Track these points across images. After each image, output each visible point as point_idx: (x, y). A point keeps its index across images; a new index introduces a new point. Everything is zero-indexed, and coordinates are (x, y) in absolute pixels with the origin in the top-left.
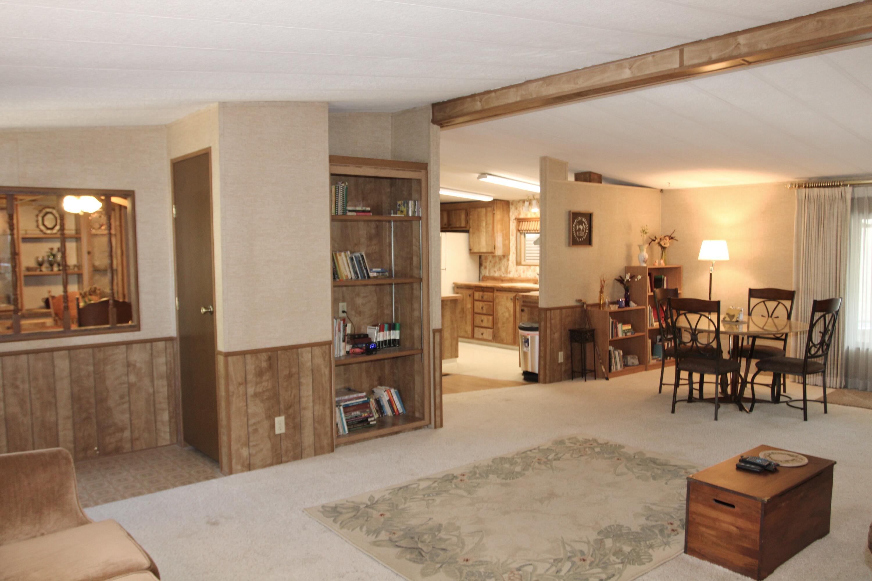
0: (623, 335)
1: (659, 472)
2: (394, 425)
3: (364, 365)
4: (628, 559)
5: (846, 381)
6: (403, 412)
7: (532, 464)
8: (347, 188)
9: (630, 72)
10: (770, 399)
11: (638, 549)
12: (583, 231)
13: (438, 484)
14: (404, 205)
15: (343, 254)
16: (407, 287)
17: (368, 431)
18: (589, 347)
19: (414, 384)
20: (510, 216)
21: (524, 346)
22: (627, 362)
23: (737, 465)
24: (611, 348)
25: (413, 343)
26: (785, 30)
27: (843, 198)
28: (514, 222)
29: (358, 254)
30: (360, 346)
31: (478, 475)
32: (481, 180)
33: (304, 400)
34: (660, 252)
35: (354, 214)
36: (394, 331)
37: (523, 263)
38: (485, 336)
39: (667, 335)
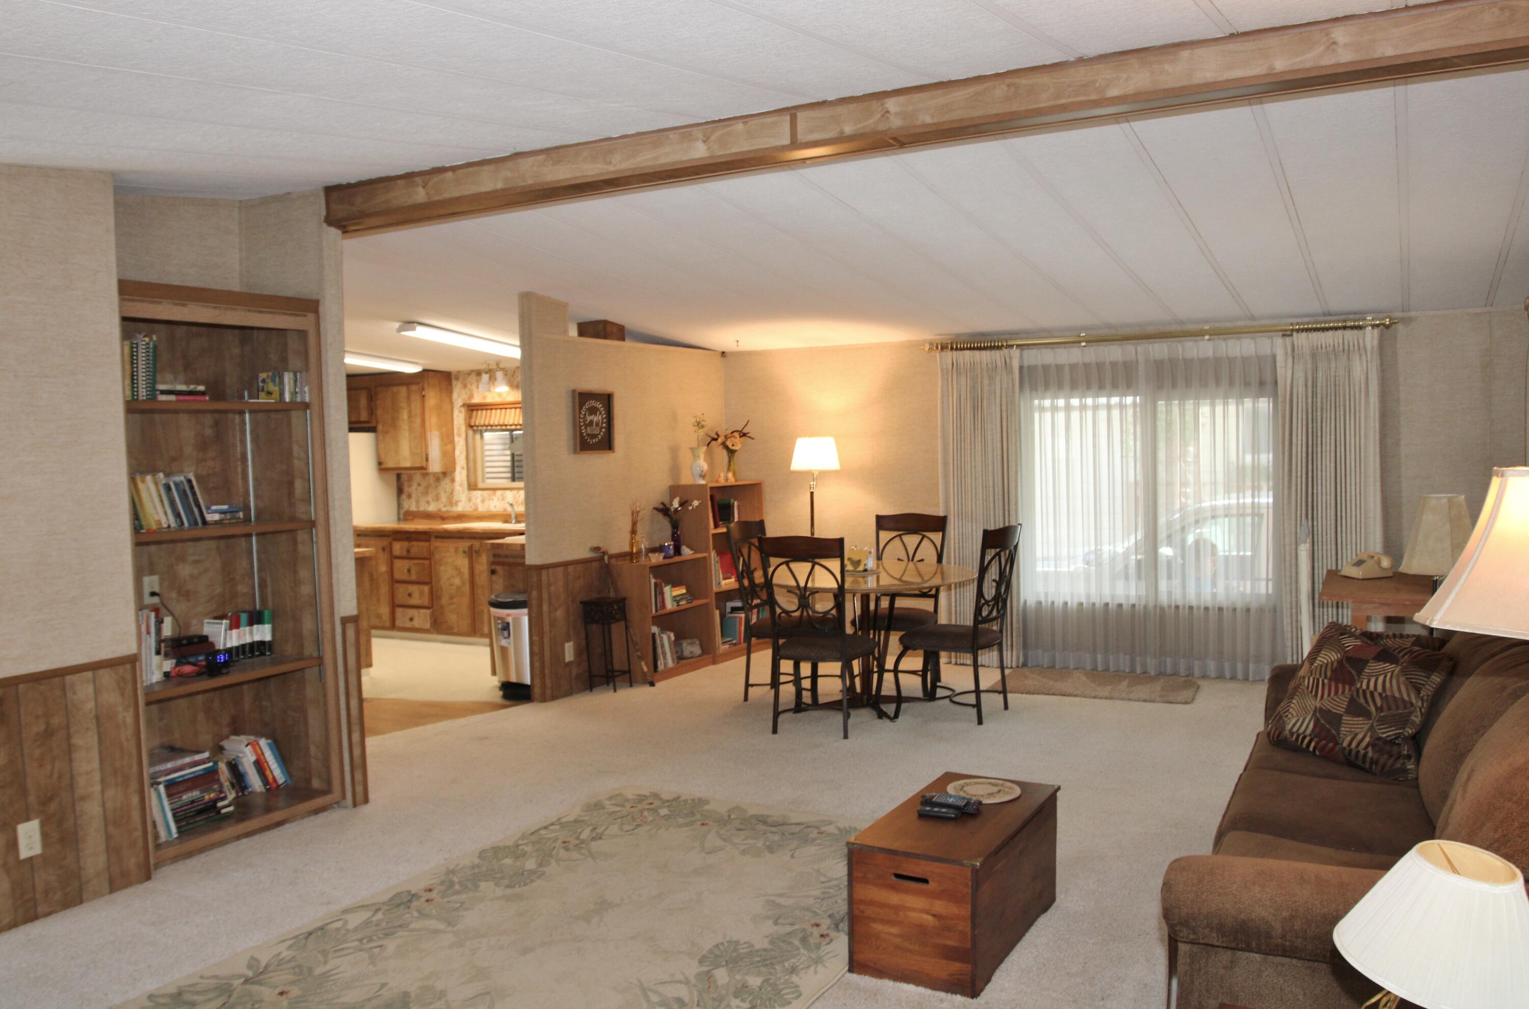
0: (673, 605)
1: (776, 837)
2: (269, 810)
3: (200, 698)
4: (761, 999)
5: (1026, 656)
6: (285, 781)
7: (554, 853)
8: (155, 347)
9: (705, 147)
10: (920, 694)
11: (774, 978)
12: (597, 425)
13: (383, 914)
14: (273, 381)
15: (149, 478)
16: (284, 537)
17: (218, 828)
18: (617, 630)
19: (306, 723)
20: (454, 401)
21: (501, 637)
22: (682, 652)
23: (918, 811)
24: (655, 629)
25: (302, 646)
26: (960, 95)
27: (1007, 366)
28: (460, 412)
29: (180, 478)
30: (192, 660)
31: (457, 887)
32: (403, 333)
33: (81, 781)
34: (726, 459)
35: (173, 398)
36: (260, 626)
37: (481, 485)
38: (416, 623)
39: (752, 601)
